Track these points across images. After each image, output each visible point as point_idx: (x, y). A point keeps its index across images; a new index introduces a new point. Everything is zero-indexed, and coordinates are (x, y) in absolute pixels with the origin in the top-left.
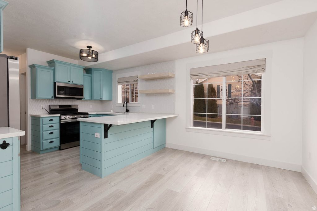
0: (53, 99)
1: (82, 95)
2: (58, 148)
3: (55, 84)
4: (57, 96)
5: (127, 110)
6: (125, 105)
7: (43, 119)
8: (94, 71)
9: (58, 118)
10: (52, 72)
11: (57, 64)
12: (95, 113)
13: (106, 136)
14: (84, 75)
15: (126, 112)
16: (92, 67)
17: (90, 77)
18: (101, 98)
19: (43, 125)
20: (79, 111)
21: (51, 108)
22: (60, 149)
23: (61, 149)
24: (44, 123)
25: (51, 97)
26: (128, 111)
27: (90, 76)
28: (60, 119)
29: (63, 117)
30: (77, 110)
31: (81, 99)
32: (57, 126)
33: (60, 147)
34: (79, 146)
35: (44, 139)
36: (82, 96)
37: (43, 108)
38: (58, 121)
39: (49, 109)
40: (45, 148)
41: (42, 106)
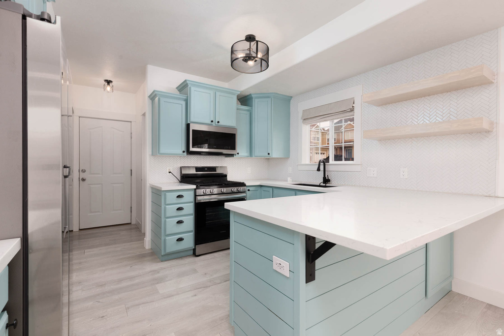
0: (186, 155)
1: (233, 148)
2: (192, 251)
3: (188, 126)
4: (192, 149)
5: (324, 178)
6: (322, 168)
7: (168, 194)
8: (257, 100)
9: (192, 193)
10: (184, 103)
11: (193, 89)
12: (258, 183)
13: (310, 276)
14: (238, 109)
15: (322, 184)
16: (252, 92)
17: (248, 113)
18: (269, 154)
19: (167, 206)
20: (229, 179)
21: (183, 173)
22: (195, 254)
23: (197, 254)
24: (168, 202)
25: (181, 152)
26: (326, 181)
27: (248, 110)
28: (196, 196)
29: (200, 191)
30: (226, 176)
31: (232, 155)
32: (190, 209)
33: (194, 250)
34: (229, 249)
35: (168, 233)
36: (235, 149)
37: (170, 172)
38: (192, 199)
39: (180, 174)
40: (168, 250)
41: (168, 168)
